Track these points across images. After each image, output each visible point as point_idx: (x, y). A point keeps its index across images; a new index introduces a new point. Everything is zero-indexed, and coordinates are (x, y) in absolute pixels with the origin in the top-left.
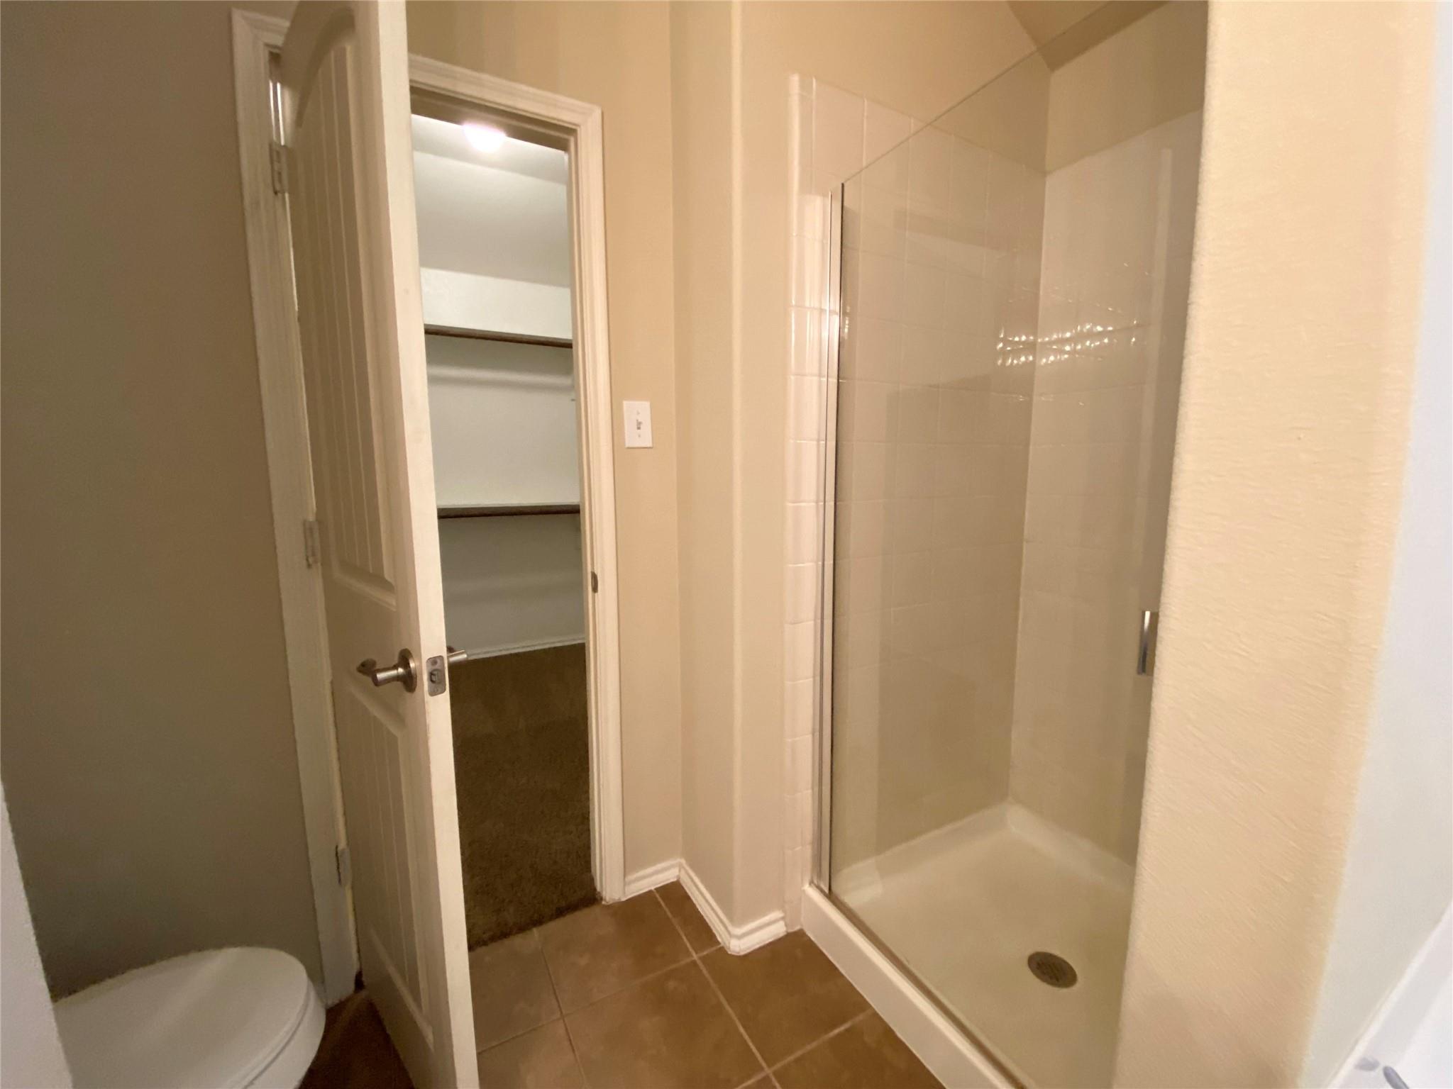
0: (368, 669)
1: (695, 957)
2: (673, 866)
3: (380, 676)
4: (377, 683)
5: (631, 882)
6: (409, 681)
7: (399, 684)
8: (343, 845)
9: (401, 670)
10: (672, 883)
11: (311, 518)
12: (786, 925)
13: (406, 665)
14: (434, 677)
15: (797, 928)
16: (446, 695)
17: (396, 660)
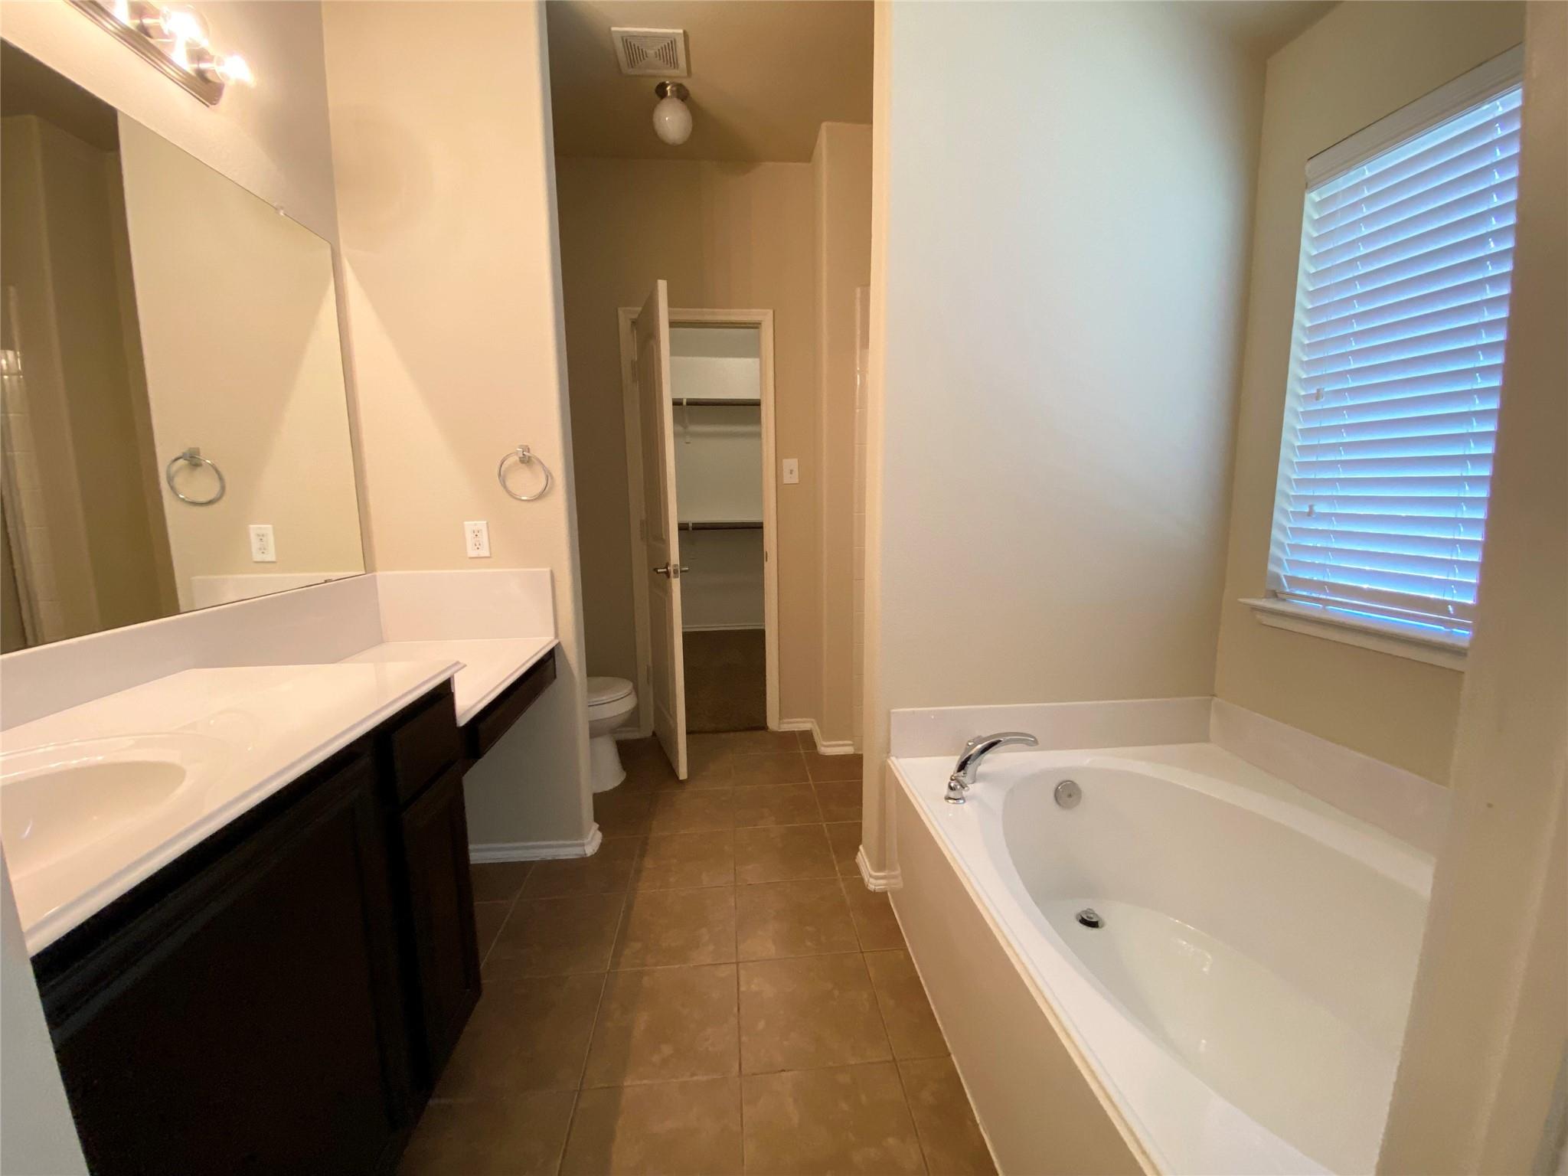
0: (656, 570)
1: (802, 752)
2: (808, 722)
3: (659, 570)
4: (657, 572)
5: (784, 723)
6: (667, 574)
7: (665, 575)
8: (650, 664)
9: (665, 570)
10: (808, 731)
11: (644, 518)
12: (855, 749)
13: (667, 568)
14: (675, 572)
15: (860, 753)
16: (679, 579)
17: (664, 566)
